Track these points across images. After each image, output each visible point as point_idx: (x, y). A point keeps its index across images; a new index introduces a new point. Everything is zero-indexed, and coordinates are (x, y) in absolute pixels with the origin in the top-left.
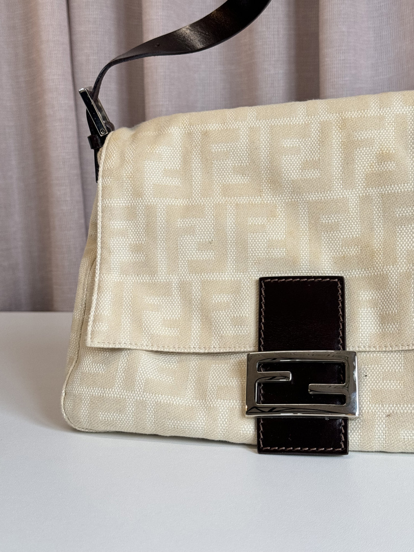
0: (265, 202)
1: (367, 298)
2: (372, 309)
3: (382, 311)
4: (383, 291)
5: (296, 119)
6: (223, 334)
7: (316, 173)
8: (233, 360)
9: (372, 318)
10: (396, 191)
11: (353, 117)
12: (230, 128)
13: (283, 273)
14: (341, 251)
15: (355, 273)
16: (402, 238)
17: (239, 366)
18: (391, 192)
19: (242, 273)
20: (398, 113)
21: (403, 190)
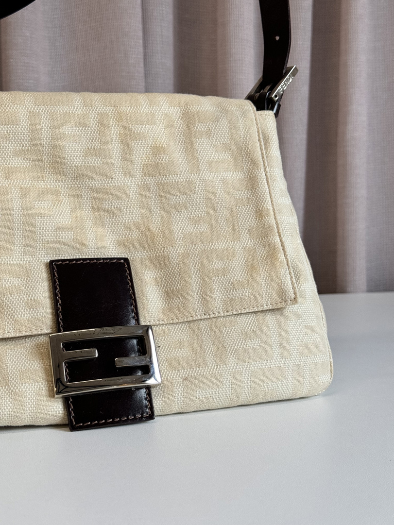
0: (49, 186)
1: (152, 277)
2: (157, 286)
3: (166, 288)
4: (165, 270)
5: (74, 108)
6: (18, 318)
7: (98, 160)
8: (29, 343)
9: (158, 295)
10: (171, 181)
11: (128, 111)
12: (9, 110)
13: (72, 255)
14: (123, 235)
15: (138, 255)
16: (177, 223)
17: (37, 349)
18: (167, 182)
19: (30, 257)
20: (166, 112)
21: (176, 180)
